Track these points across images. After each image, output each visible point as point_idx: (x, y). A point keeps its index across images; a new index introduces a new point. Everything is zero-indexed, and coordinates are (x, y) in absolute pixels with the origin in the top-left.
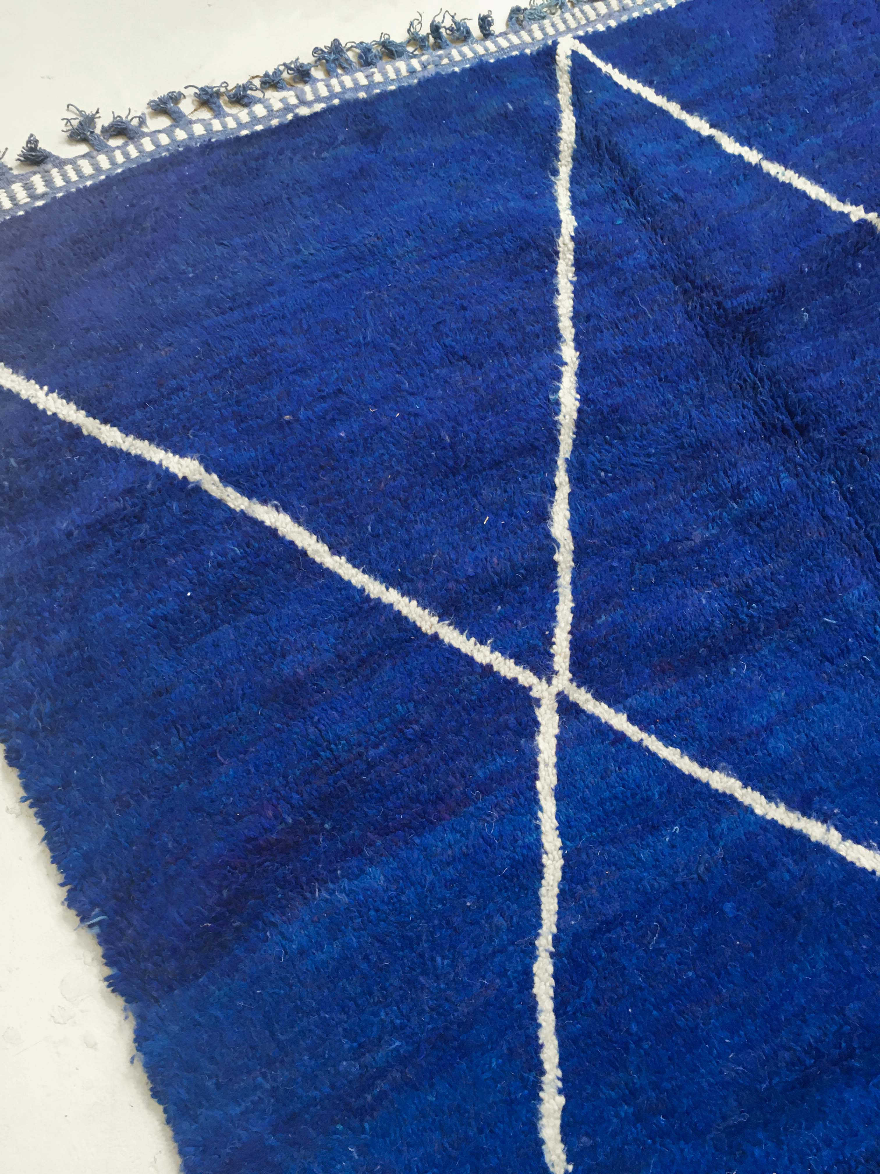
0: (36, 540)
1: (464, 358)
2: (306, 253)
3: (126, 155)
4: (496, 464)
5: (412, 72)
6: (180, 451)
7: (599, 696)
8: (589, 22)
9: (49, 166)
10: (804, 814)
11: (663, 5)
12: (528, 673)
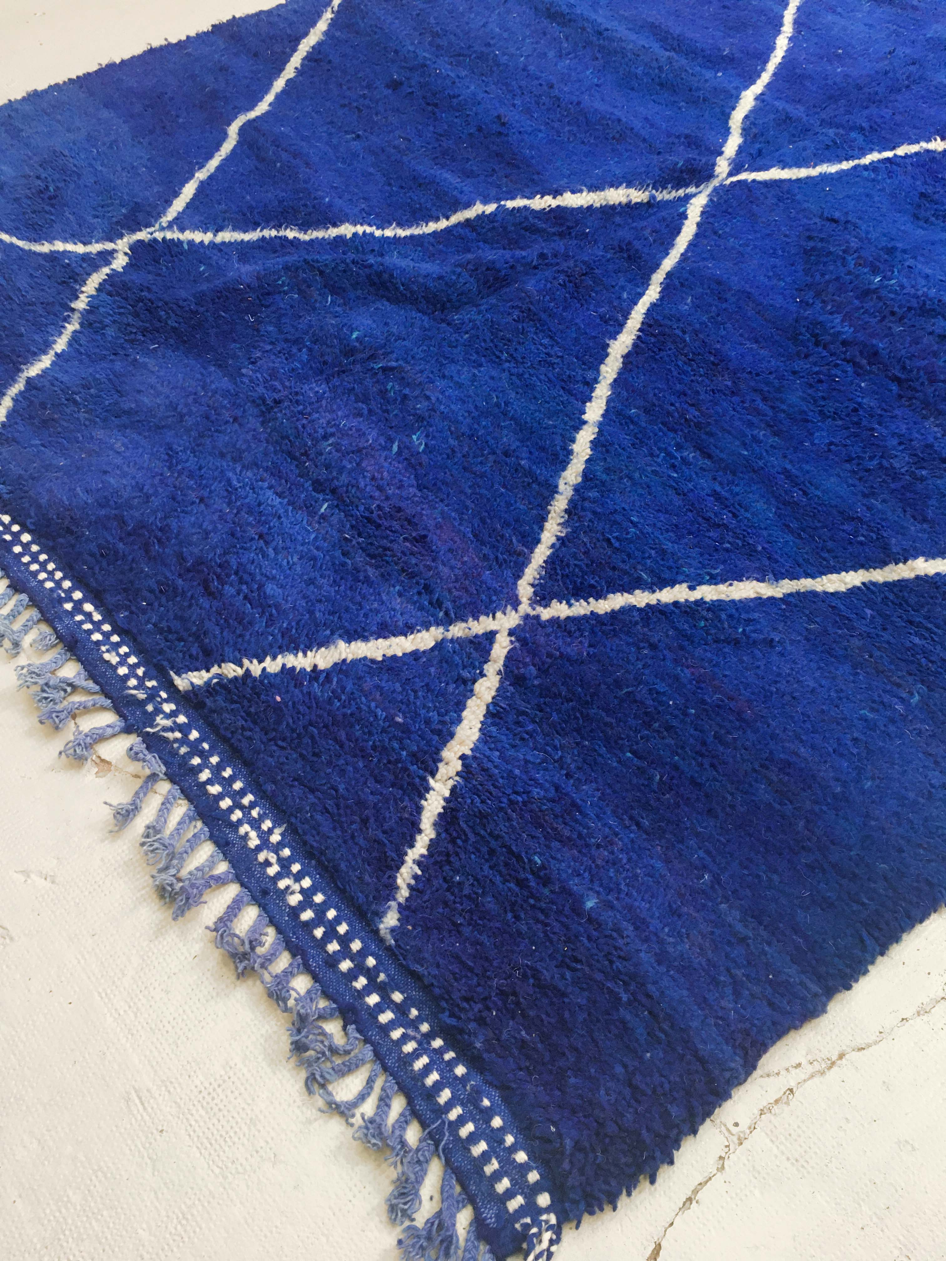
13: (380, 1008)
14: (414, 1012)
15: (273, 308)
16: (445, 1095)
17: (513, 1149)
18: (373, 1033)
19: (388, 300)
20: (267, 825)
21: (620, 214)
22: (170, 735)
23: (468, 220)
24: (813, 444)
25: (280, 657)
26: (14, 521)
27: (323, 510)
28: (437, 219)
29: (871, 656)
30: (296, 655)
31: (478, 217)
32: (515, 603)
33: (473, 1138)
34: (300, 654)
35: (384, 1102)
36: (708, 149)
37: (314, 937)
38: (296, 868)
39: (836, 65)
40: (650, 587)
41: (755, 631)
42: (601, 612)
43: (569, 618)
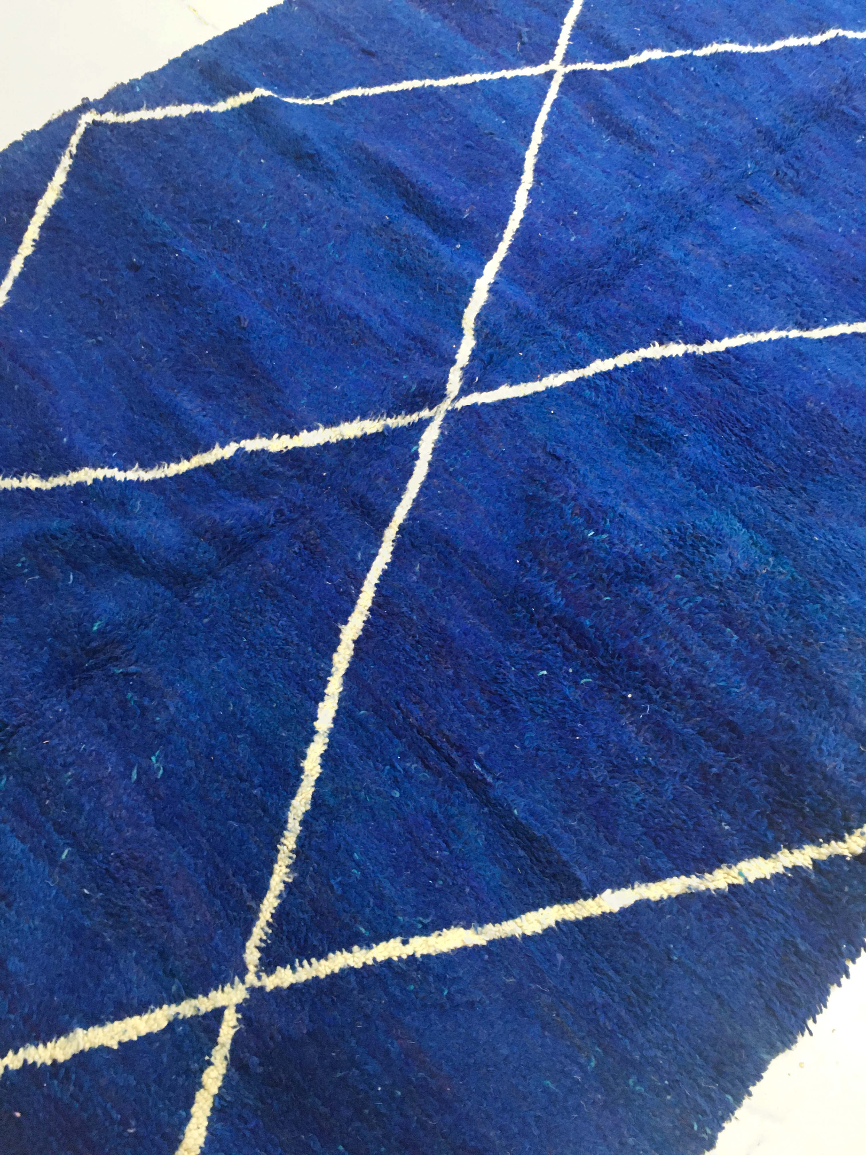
4: (672, 28)
7: (562, 84)
12: (561, 58)
15: (14, 595)
19: (131, 572)
21: (356, 449)
23: (208, 466)
24: (523, 748)
25: (21, 1050)
27: (64, 857)
28: (178, 461)
29: (558, 1015)
30: (37, 1046)
31: (218, 462)
32: (242, 971)
34: (41, 1046)
36: (442, 357)
39: (571, 232)
40: (367, 943)
41: (458, 992)
42: (322, 976)
43: (292, 986)
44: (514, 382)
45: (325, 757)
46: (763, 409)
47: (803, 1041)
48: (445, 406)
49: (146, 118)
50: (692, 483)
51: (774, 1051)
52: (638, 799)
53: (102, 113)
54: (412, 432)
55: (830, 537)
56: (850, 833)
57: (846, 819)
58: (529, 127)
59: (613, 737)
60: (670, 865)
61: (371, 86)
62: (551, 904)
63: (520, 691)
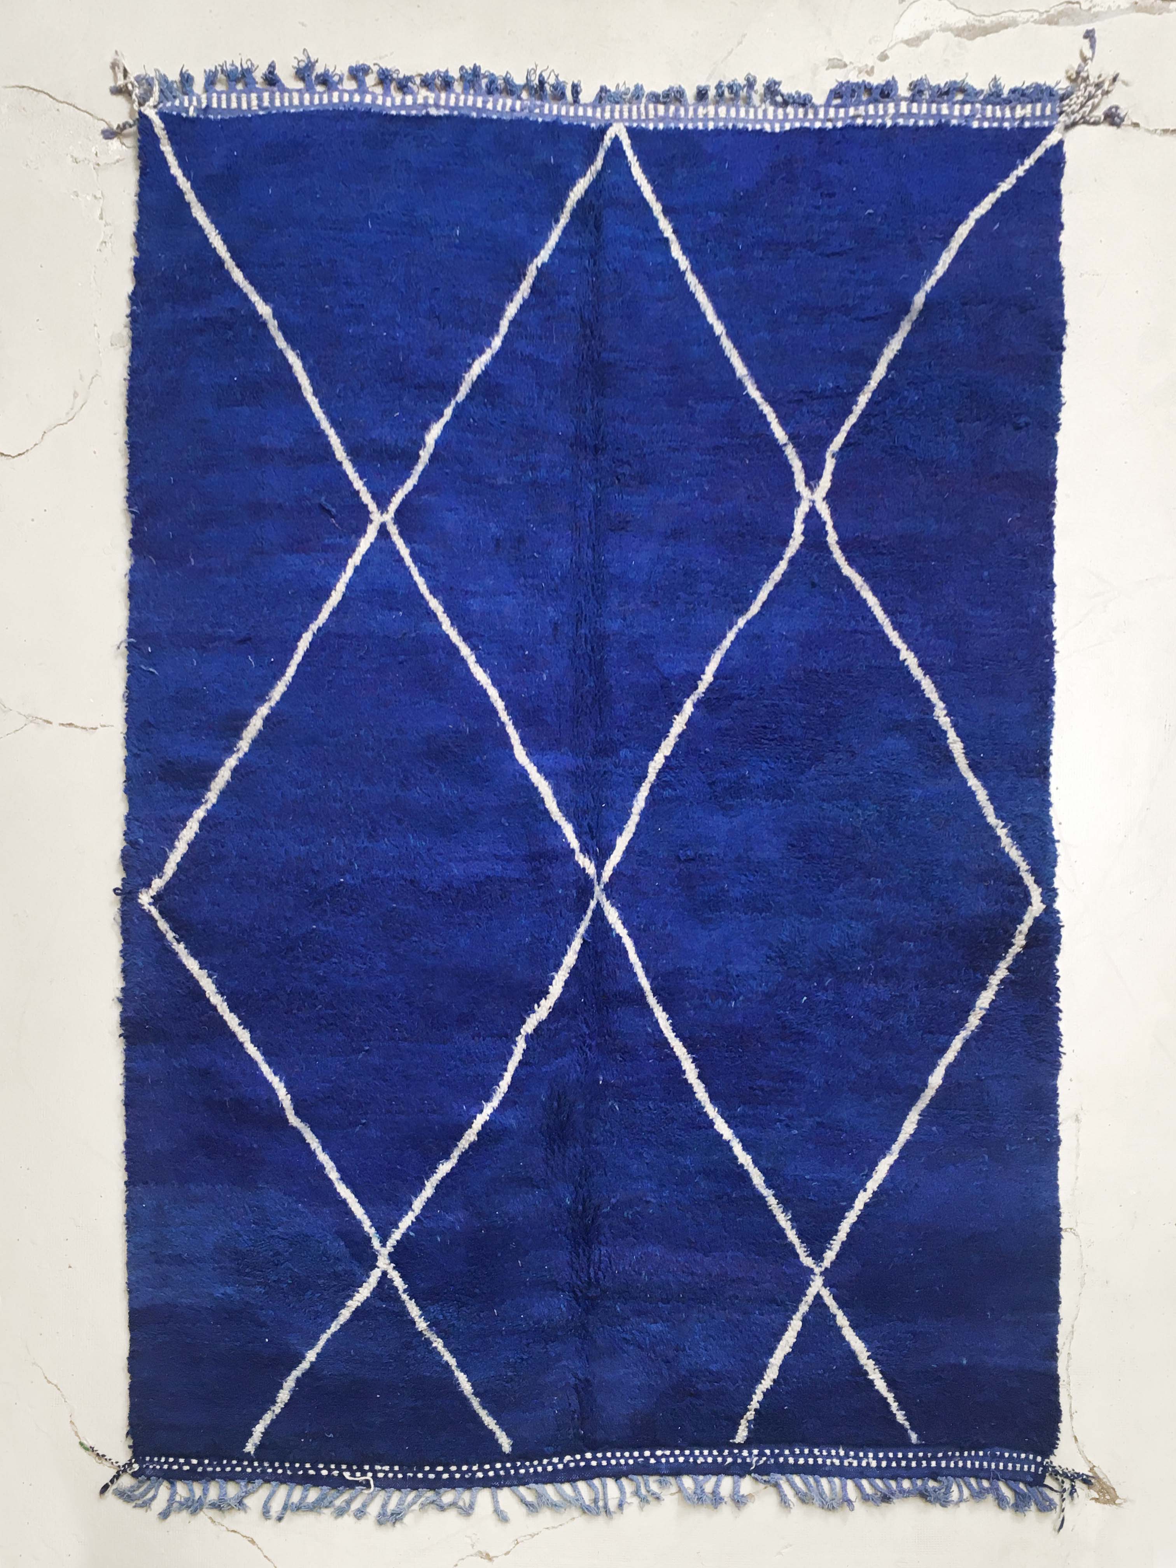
0: (180, 317)
1: (438, 317)
2: (387, 210)
3: (321, 99)
4: (418, 387)
5: (513, 110)
6: (266, 300)
7: (401, 534)
8: (647, 120)
9: (275, 89)
10: (464, 640)
11: (704, 125)
12: (375, 505)
13: (938, 1464)
14: (950, 1453)
16: (985, 1464)
17: (1019, 1456)
18: (945, 1472)
20: (833, 1452)
22: (761, 1462)
25: (756, 1391)
26: (573, 1455)
30: (761, 1383)
32: (811, 1271)
33: (1005, 1466)
34: (762, 1381)
35: (969, 1486)
36: (564, 855)
37: (894, 1468)
38: (861, 1454)
39: (538, 672)
40: (850, 1207)
41: (906, 1186)
42: (845, 1239)
43: (837, 1255)
44: (620, 831)
45: (746, 1148)
46: (773, 705)
47: (1064, 1060)
48: (597, 889)
49: (179, 859)
50: (776, 800)
51: (1055, 1076)
52: (906, 1020)
53: (149, 886)
54: (599, 924)
55: (877, 764)
56: (1014, 937)
57: (1006, 932)
58: (423, 603)
59: (868, 999)
60: (947, 1037)
61: (283, 674)
62: (910, 1110)
63: (803, 1021)
